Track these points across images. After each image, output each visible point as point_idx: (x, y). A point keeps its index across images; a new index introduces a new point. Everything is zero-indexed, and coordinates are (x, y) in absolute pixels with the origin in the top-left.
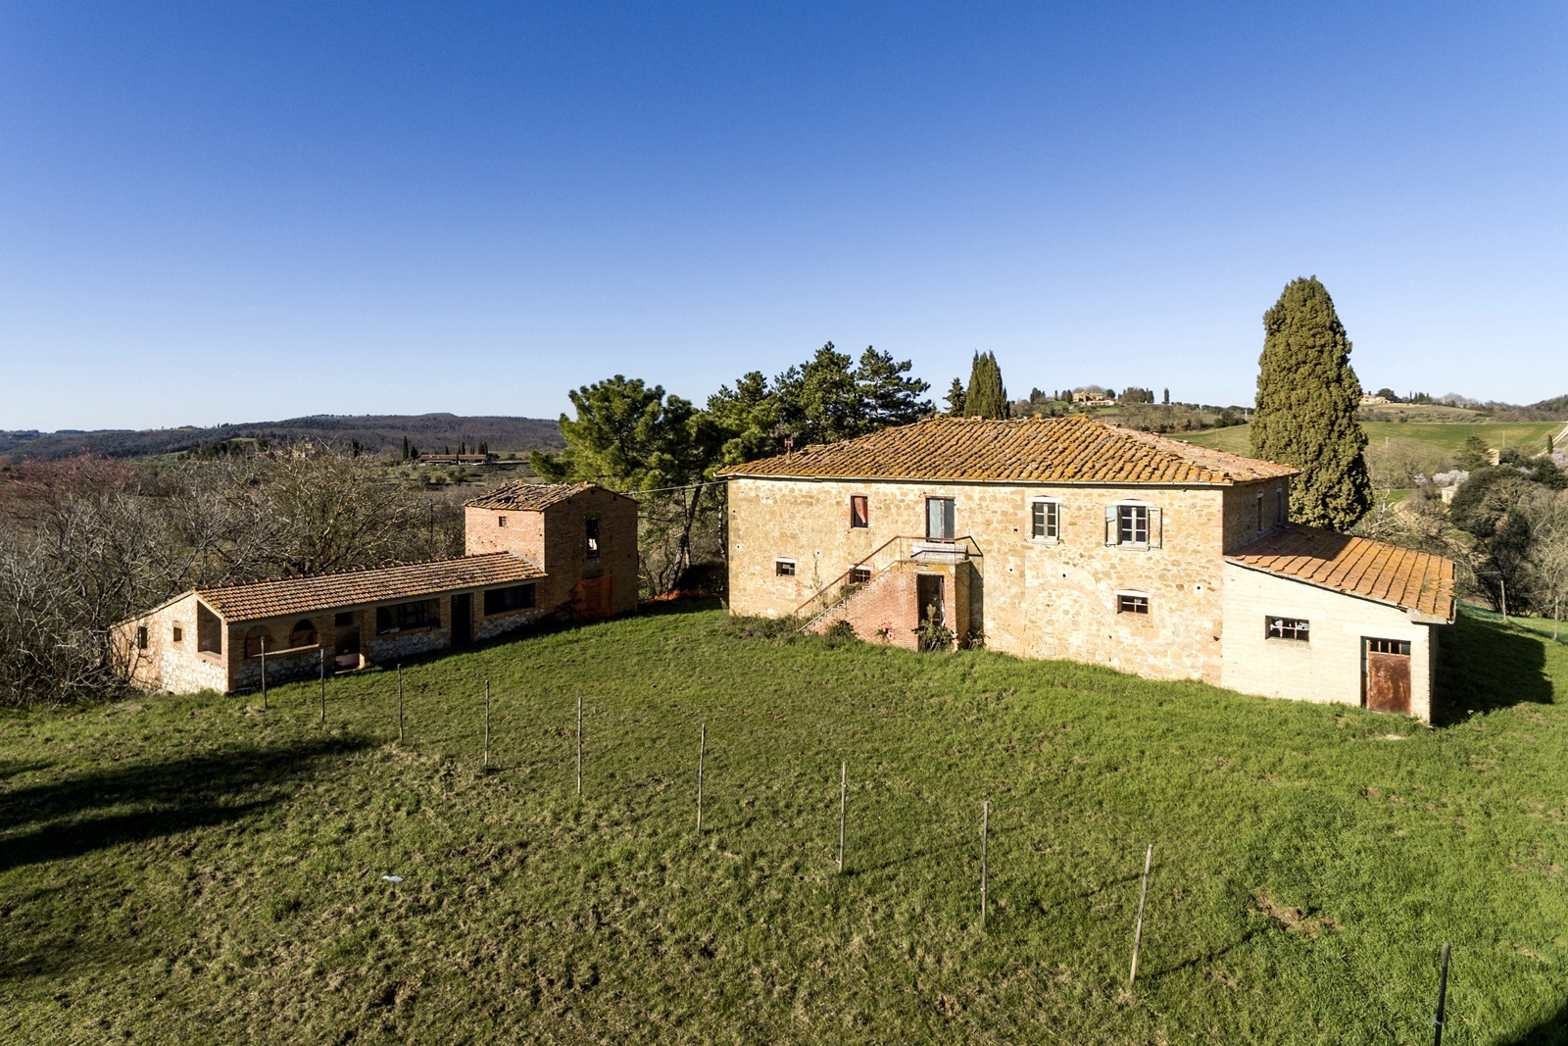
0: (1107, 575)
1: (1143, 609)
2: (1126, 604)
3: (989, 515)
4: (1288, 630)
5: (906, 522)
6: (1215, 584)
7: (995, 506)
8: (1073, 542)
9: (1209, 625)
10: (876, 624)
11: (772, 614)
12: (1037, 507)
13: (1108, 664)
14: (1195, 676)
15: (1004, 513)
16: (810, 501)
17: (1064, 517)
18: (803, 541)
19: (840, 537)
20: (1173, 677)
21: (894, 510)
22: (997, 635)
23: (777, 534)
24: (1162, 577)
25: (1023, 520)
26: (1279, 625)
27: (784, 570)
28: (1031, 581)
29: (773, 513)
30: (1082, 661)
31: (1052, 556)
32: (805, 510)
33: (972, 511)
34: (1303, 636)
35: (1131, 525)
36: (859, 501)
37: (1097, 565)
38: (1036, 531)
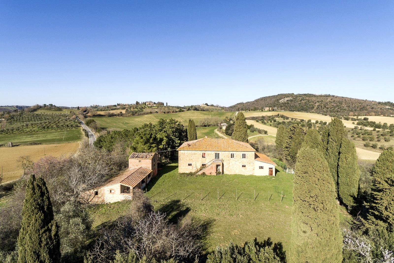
0: (241, 163)
1: (245, 167)
5: (212, 157)
6: (254, 163)
8: (236, 159)
9: (253, 168)
10: (210, 172)
11: (188, 172)
12: (231, 154)
13: (241, 174)
14: (251, 174)
15: (227, 155)
17: (235, 155)
18: (193, 160)
19: (200, 159)
21: (210, 155)
22: (226, 172)
23: (188, 159)
24: (248, 162)
26: (260, 167)
27: (190, 165)
28: (231, 164)
29: (188, 156)
32: (194, 155)
33: (222, 155)
34: (263, 168)
35: (244, 156)
36: (204, 154)
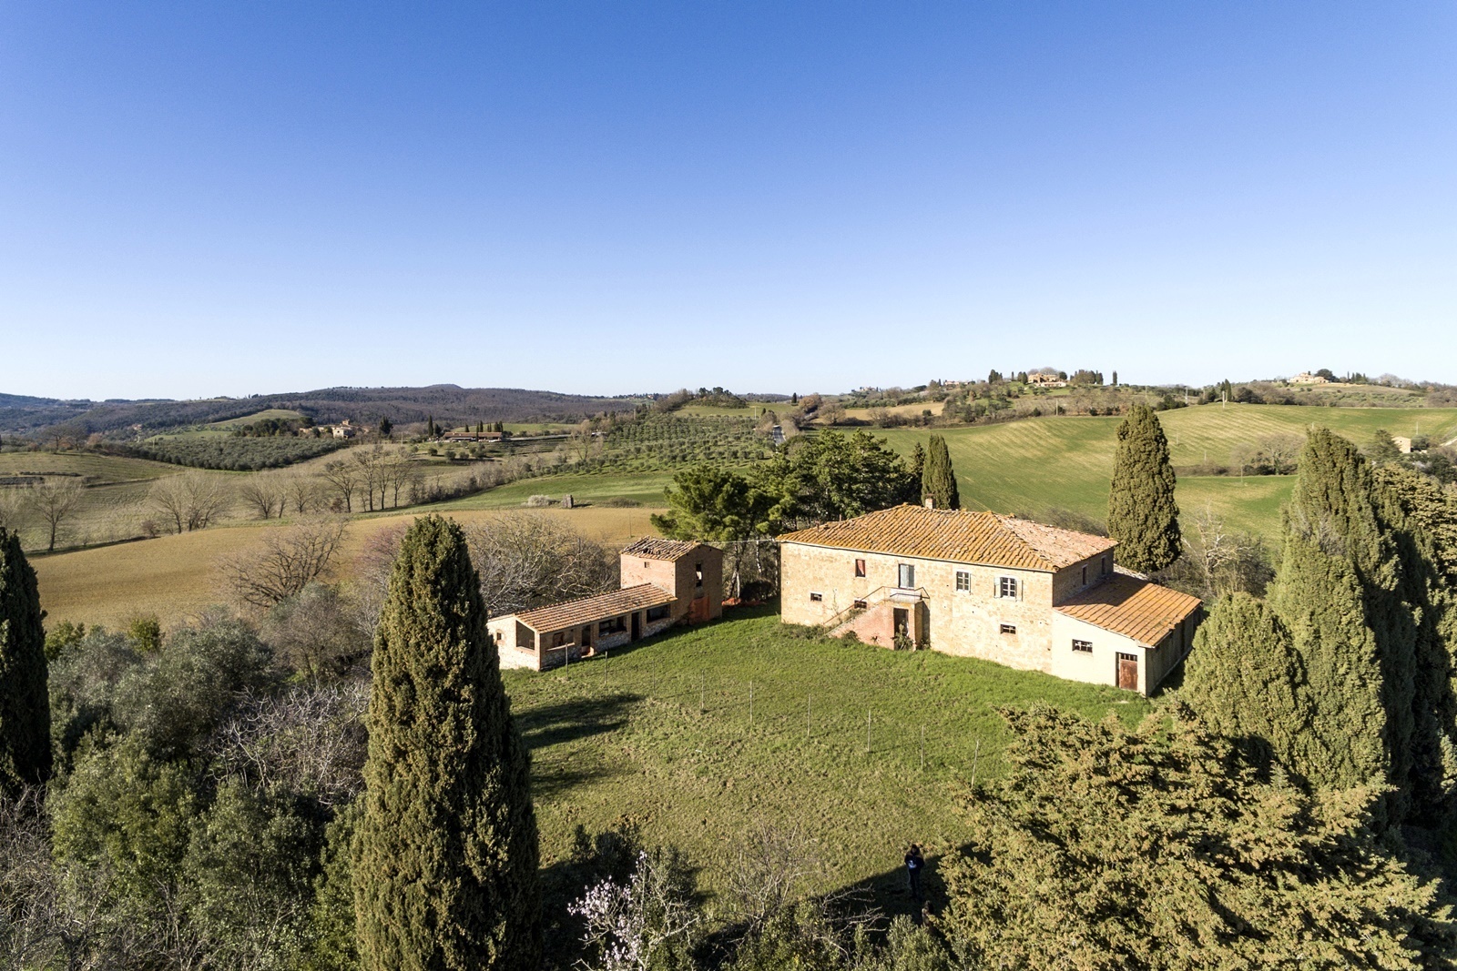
0: (995, 613)
1: (1013, 632)
2: (1005, 629)
3: (933, 576)
4: (1083, 647)
5: (887, 577)
6: (1048, 621)
7: (938, 572)
8: (978, 594)
9: (1045, 643)
10: (871, 634)
11: (808, 623)
12: (959, 574)
13: (996, 661)
14: (1039, 669)
15: (941, 576)
16: (831, 560)
17: (973, 580)
18: (827, 582)
19: (849, 582)
20: (1028, 668)
21: (880, 569)
22: (937, 643)
23: (811, 577)
24: (1023, 616)
25: (951, 581)
26: (1080, 644)
27: (815, 598)
28: (956, 614)
29: (808, 565)
30: (982, 658)
31: (967, 601)
32: (828, 565)
33: (924, 573)
34: (1090, 650)
35: (1007, 588)
36: (860, 563)
37: (990, 607)
38: (959, 587)
